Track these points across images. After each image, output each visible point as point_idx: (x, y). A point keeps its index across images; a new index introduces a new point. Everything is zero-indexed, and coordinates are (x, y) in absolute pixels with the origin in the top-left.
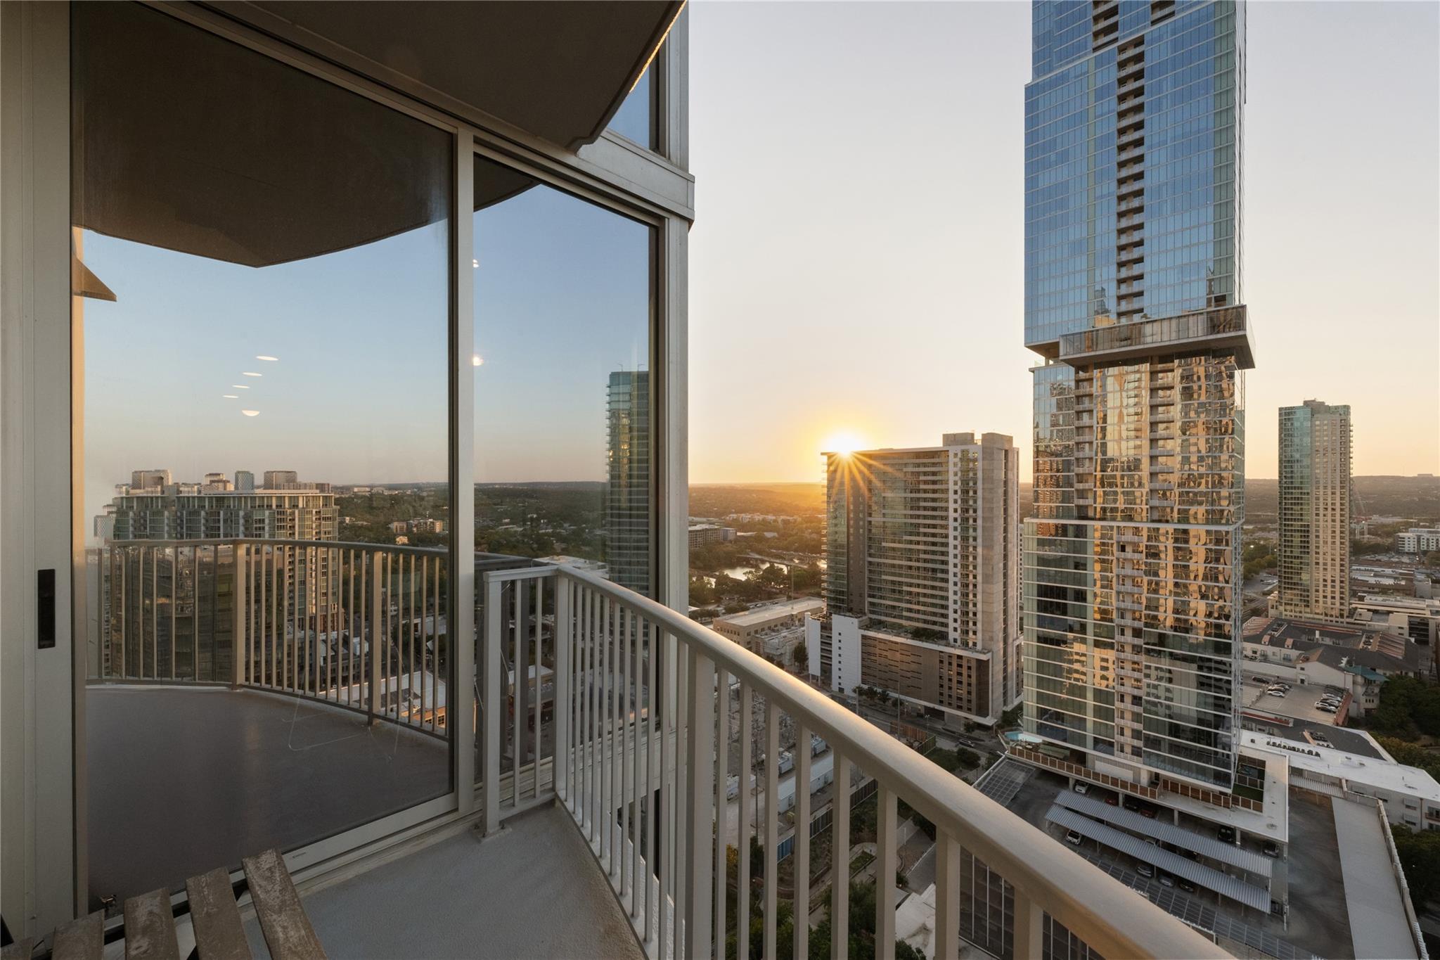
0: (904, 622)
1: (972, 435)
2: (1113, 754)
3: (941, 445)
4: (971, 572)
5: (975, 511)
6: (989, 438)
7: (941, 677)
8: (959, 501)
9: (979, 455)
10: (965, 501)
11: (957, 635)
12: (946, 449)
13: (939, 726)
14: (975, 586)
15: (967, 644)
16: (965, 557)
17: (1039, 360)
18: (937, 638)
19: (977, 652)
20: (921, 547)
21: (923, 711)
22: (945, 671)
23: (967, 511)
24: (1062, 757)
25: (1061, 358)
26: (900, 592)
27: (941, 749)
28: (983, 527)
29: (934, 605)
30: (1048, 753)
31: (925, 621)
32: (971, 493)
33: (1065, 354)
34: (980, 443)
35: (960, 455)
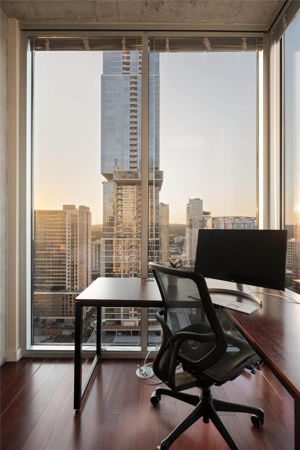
0: (46, 285)
1: (75, 206)
2: (129, 318)
3: (62, 210)
4: (75, 260)
5: (76, 236)
6: (81, 207)
7: (63, 305)
8: (70, 232)
9: (78, 214)
10: (72, 232)
11: (69, 286)
12: (65, 211)
13: (62, 326)
14: (76, 266)
15: (74, 289)
16: (73, 255)
17: (105, 180)
18: (61, 289)
19: (77, 292)
20: (54, 252)
21: (55, 321)
22: (65, 303)
23: (73, 236)
24: (113, 324)
25: (114, 180)
26: (45, 272)
27: (64, 335)
28: (80, 242)
29: (59, 276)
30: (108, 324)
31: (55, 283)
32: (75, 229)
33: (115, 179)
34: (78, 209)
35: (70, 214)
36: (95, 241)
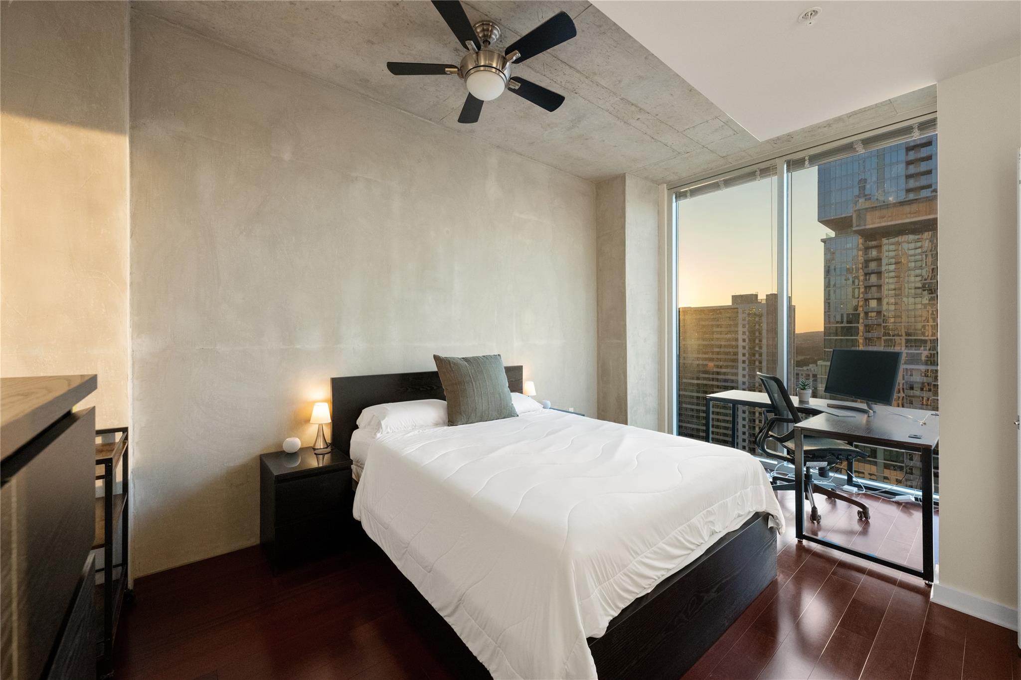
1: (756, 296)
3: (731, 304)
5: (761, 355)
6: (769, 297)
9: (763, 311)
12: (736, 306)
23: (754, 355)
25: (854, 229)
28: (768, 368)
32: (757, 341)
33: (857, 226)
34: (764, 302)
35: (747, 312)
36: (805, 368)
